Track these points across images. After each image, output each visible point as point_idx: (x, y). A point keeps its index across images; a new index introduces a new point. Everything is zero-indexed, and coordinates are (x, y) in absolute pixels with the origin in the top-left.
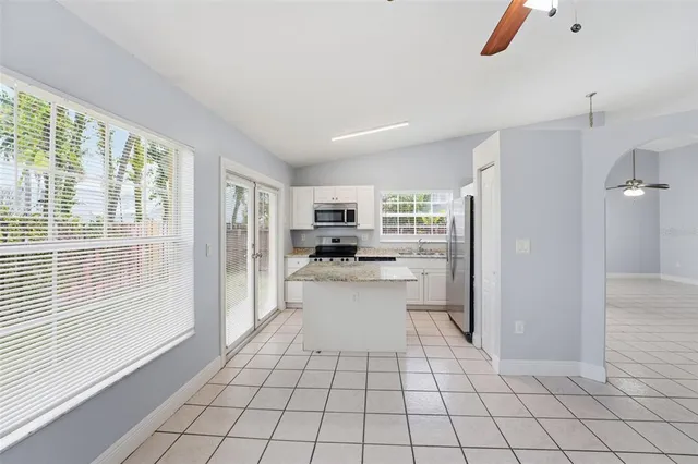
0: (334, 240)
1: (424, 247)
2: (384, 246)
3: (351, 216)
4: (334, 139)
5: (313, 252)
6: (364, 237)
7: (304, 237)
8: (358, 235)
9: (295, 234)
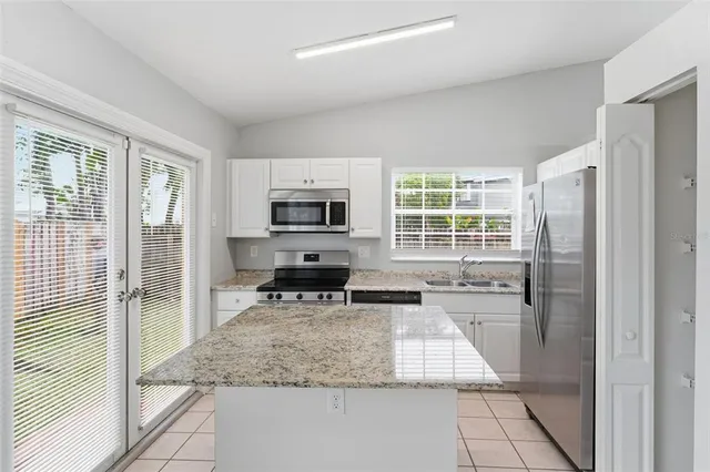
0: (307, 258)
1: (472, 270)
2: (398, 269)
3: (339, 213)
4: (301, 55)
5: (269, 278)
6: (364, 253)
7: (254, 251)
8: (351, 247)
9: (236, 244)
